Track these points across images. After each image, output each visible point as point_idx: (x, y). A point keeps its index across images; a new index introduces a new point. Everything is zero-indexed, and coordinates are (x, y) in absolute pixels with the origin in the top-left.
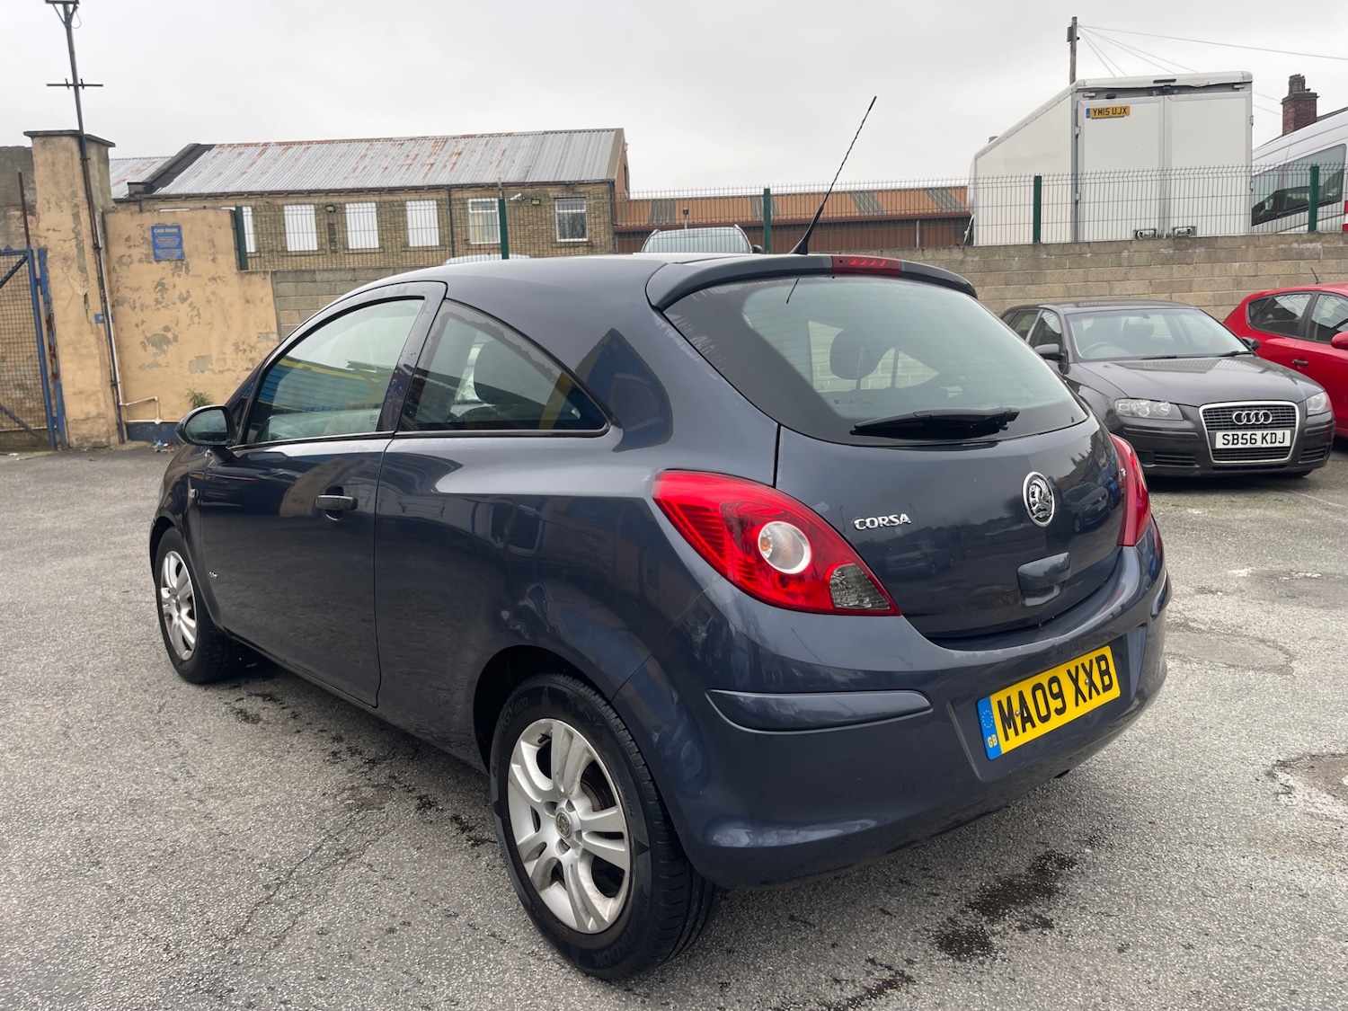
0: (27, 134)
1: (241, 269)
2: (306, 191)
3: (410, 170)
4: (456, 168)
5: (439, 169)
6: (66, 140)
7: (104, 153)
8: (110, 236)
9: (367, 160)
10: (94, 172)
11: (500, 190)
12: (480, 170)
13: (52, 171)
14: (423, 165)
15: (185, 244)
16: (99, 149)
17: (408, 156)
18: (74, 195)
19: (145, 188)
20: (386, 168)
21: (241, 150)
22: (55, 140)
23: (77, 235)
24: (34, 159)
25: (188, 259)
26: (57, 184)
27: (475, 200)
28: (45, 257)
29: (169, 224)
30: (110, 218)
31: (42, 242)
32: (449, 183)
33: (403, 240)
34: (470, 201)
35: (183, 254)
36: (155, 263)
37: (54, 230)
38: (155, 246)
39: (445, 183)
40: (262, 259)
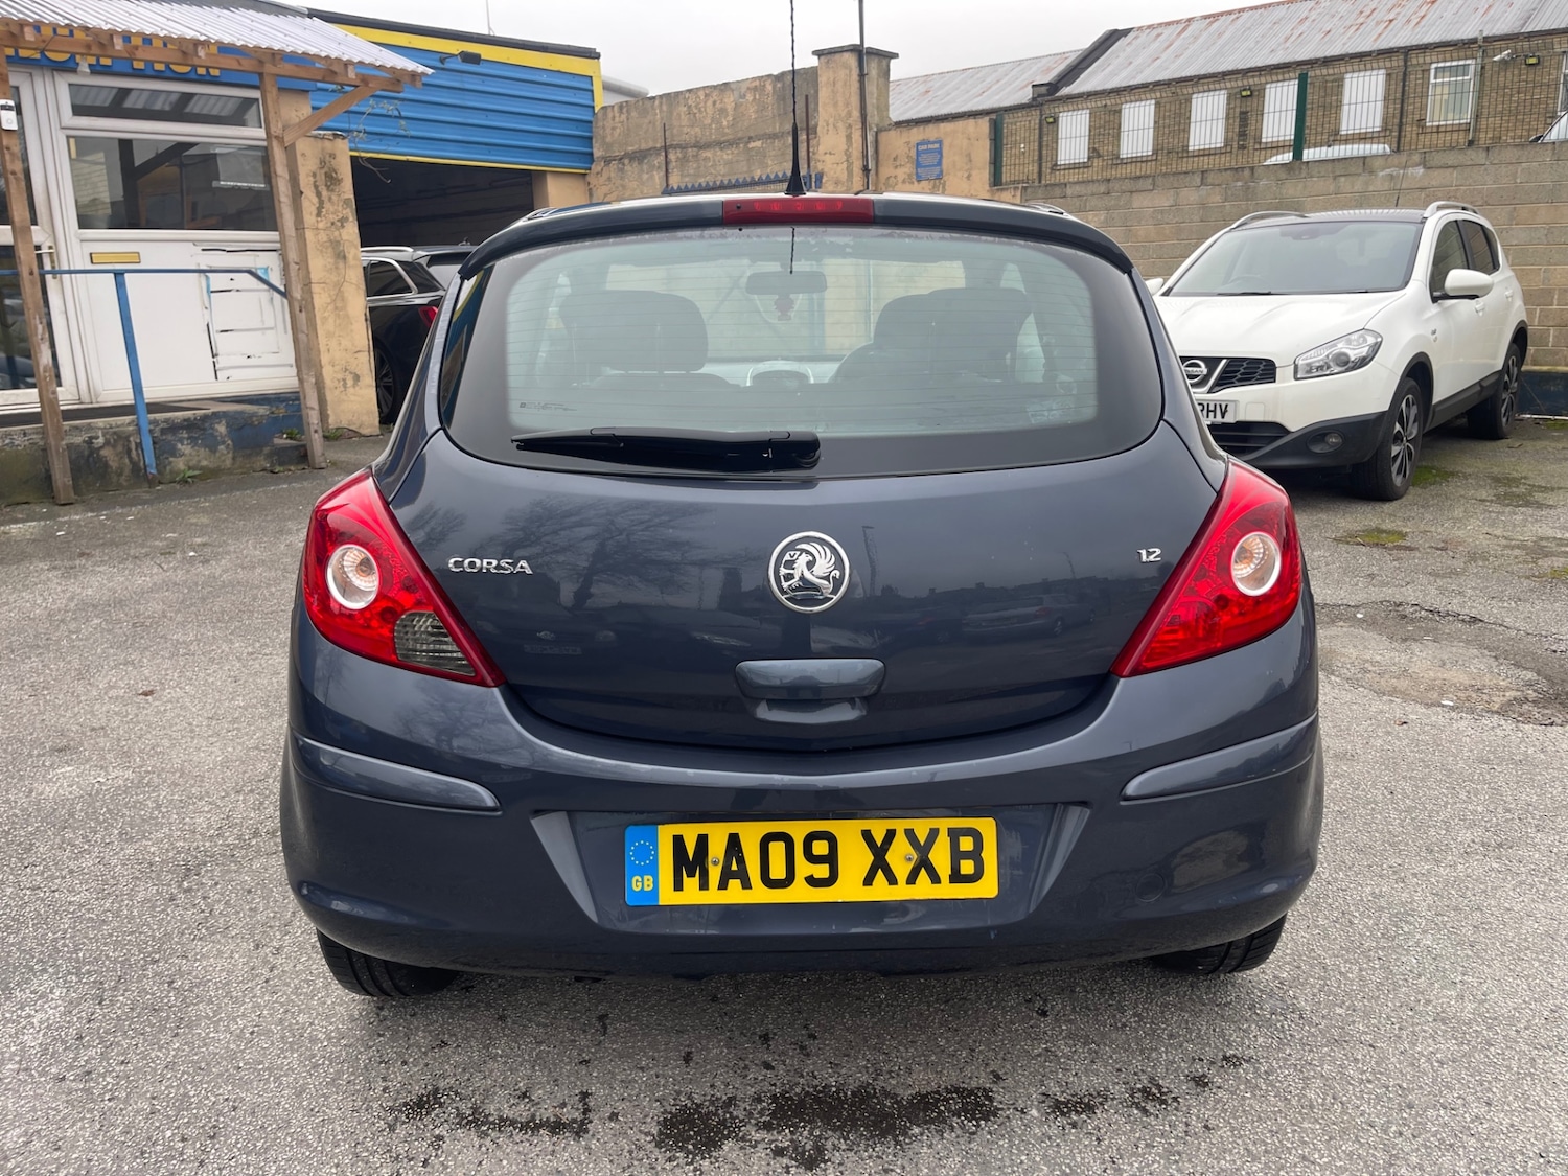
0: (815, 53)
1: (995, 186)
2: (1219, 73)
3: (1360, 31)
4: (1422, 23)
5: (1400, 25)
6: (846, 56)
7: (885, 66)
8: (881, 157)
9: (1307, 23)
10: (872, 88)
11: (1480, 47)
12: (1457, 22)
13: (833, 91)
14: (1378, 23)
15: (944, 161)
16: (880, 62)
17: (1361, 12)
18: (849, 114)
19: (1048, 90)
20: (1329, 32)
21: (1160, 30)
22: (837, 56)
23: (848, 155)
24: (820, 79)
25: (945, 178)
26: (836, 105)
27: (1441, 65)
28: (821, 182)
29: (932, 139)
30: (883, 137)
31: (820, 166)
32: (1408, 44)
33: (1332, 127)
34: (1434, 66)
35: (941, 172)
36: (916, 183)
37: (830, 153)
38: (918, 165)
39: (1402, 45)
40: (1159, 163)
